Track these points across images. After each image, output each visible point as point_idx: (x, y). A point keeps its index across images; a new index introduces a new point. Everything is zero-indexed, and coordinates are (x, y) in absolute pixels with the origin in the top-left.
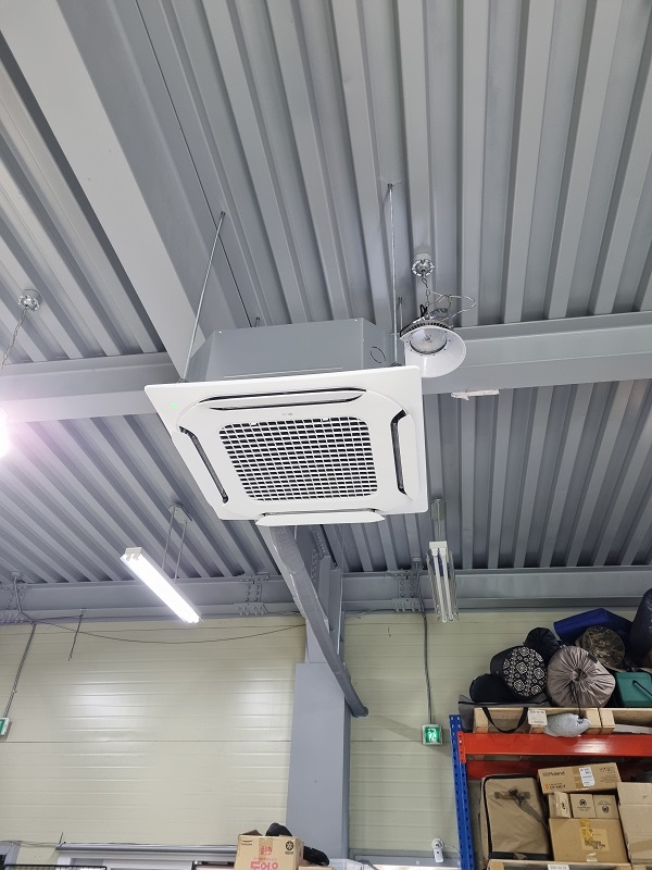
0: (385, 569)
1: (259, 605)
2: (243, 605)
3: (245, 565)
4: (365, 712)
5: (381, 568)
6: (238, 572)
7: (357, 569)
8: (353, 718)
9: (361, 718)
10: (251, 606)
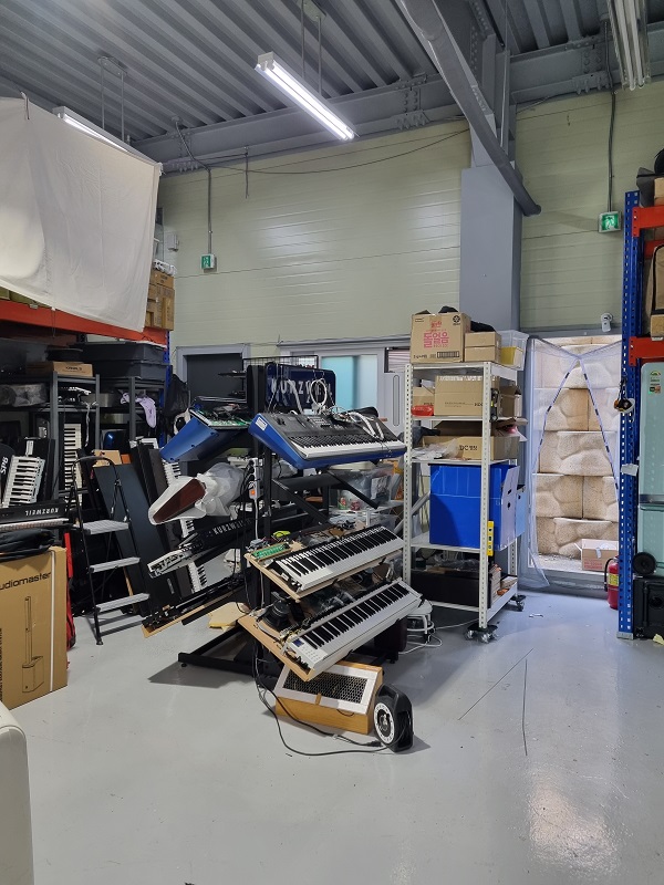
0: (565, 39)
1: (418, 114)
2: (401, 117)
3: (399, 69)
4: (537, 209)
5: (560, 39)
6: (391, 79)
7: (530, 47)
8: (524, 218)
9: (533, 217)
10: (410, 115)
